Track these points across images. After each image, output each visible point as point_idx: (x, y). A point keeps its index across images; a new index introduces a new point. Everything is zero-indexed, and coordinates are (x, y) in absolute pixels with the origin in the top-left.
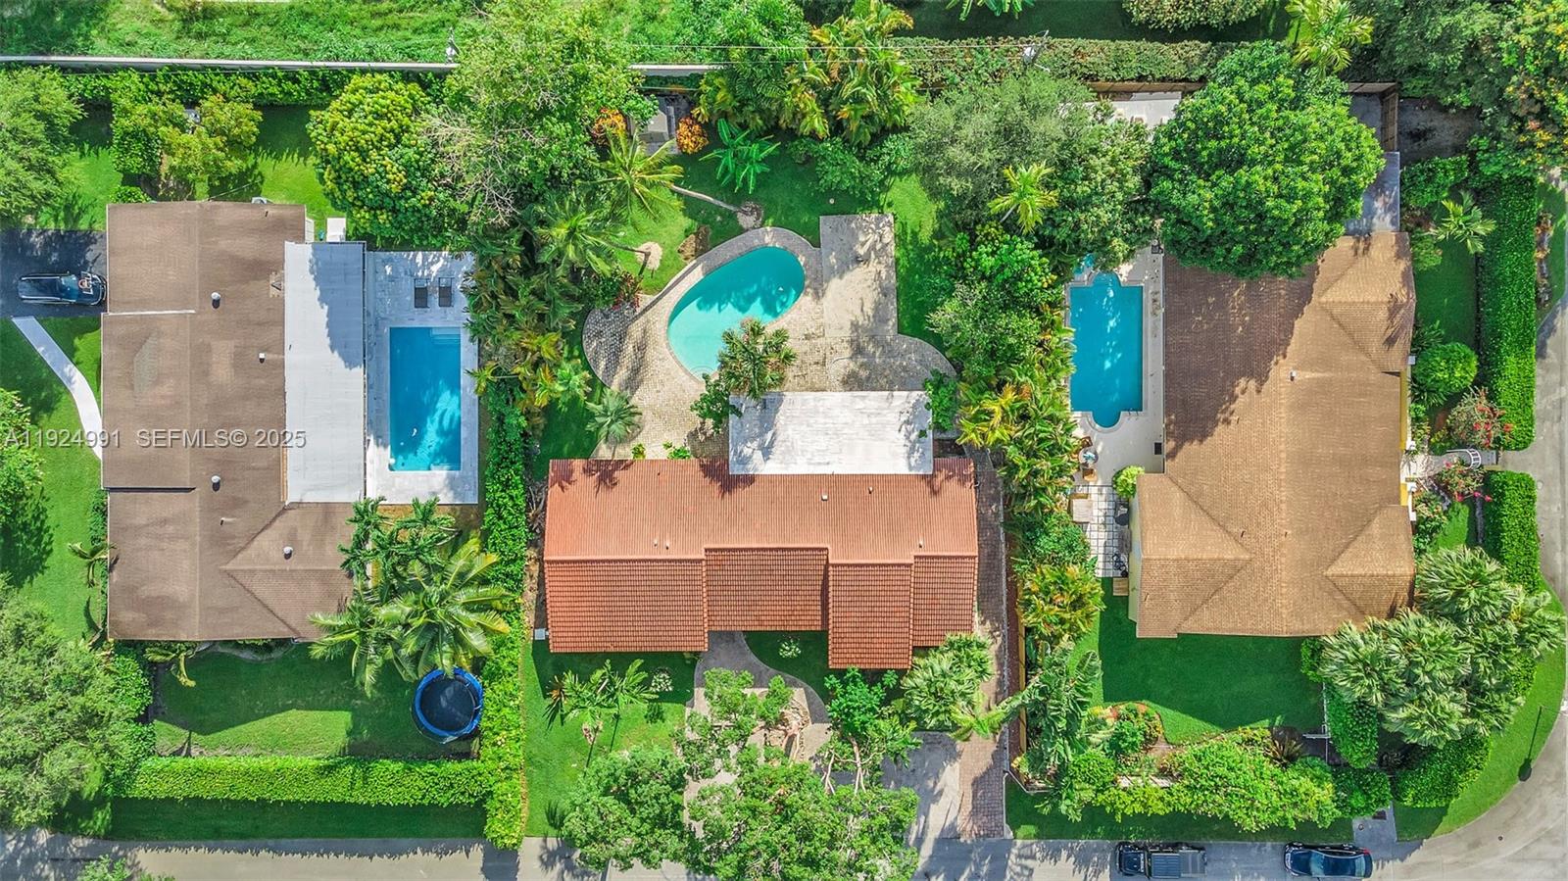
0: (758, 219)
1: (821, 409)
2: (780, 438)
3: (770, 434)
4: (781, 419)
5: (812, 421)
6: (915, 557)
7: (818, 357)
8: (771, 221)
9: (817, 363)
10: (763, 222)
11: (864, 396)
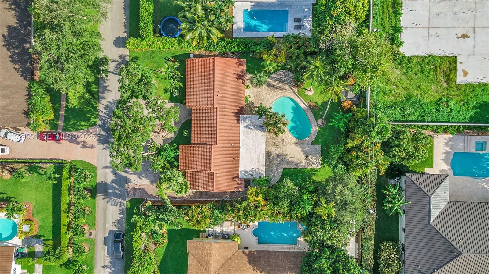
0: (320, 125)
1: (260, 144)
2: (251, 131)
3: (253, 128)
4: (257, 131)
5: (256, 141)
6: (213, 172)
7: (276, 143)
8: (320, 129)
9: (274, 143)
10: (319, 127)
11: (264, 158)
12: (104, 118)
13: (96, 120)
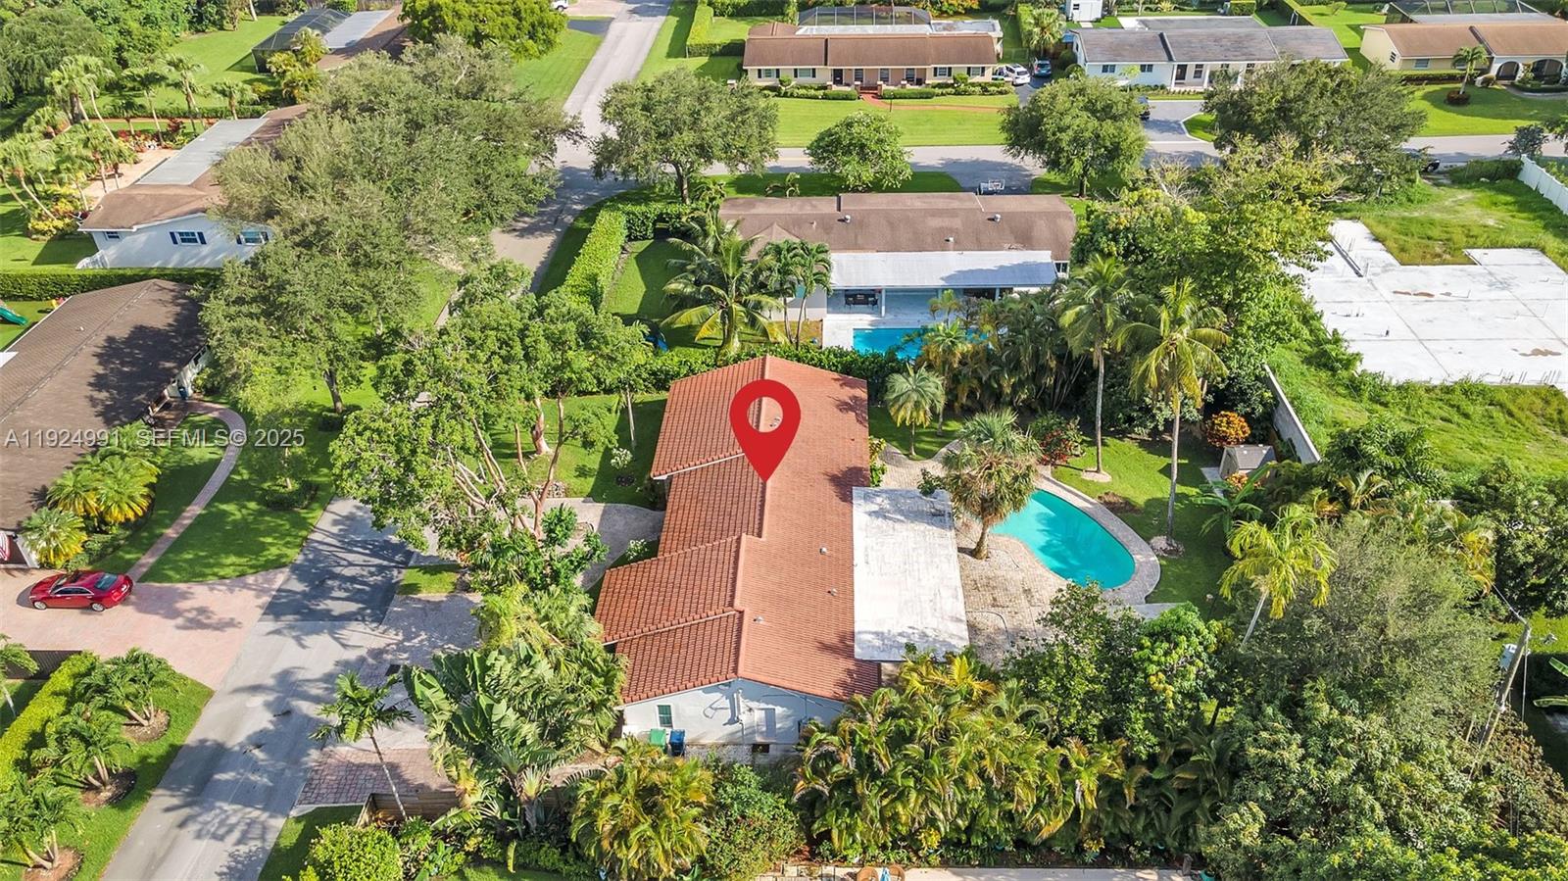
0: (1165, 551)
1: (936, 560)
2: (897, 526)
3: (902, 518)
4: (922, 527)
5: (921, 552)
6: (741, 613)
8: (1164, 563)
9: (995, 599)
10: (1163, 557)
11: (956, 597)
12: (321, 547)
13: (285, 550)
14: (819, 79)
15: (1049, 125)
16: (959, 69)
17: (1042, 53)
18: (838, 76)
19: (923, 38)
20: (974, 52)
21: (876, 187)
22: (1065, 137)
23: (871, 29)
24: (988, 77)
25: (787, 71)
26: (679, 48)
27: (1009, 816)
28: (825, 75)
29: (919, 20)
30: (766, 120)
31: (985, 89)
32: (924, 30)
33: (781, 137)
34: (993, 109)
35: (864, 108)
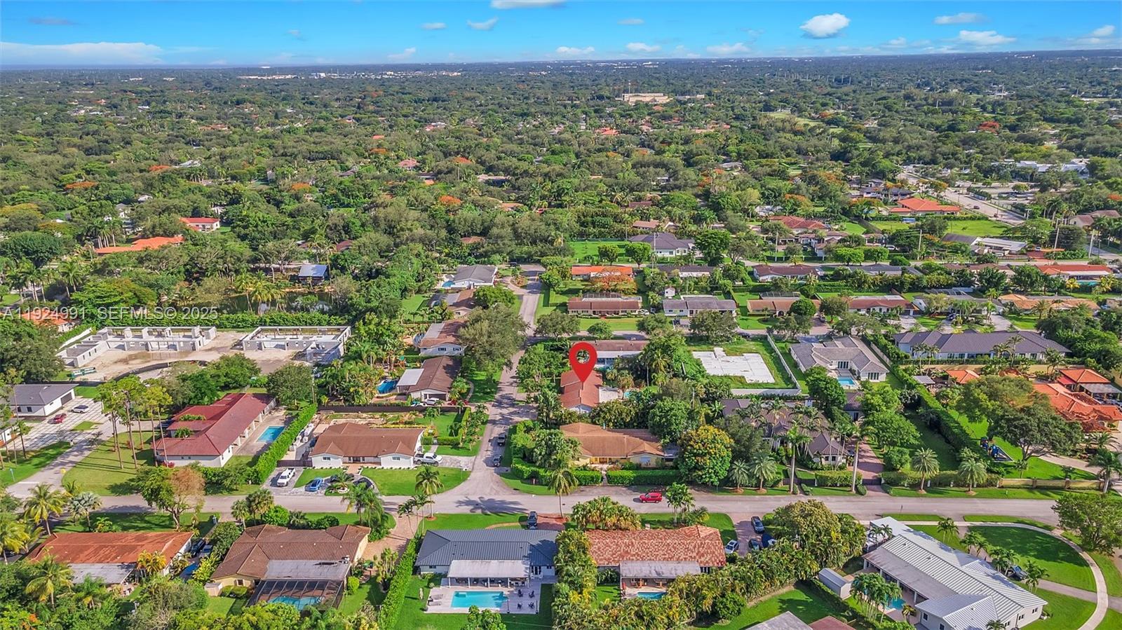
4: (611, 391)
9: (621, 397)
11: (615, 397)
14: (589, 313)
15: (646, 324)
16: (629, 311)
17: (654, 306)
18: (594, 312)
19: (619, 302)
20: (633, 306)
21: (605, 339)
22: (650, 327)
23: (604, 299)
24: (637, 313)
25: (580, 311)
26: (546, 304)
27: (622, 419)
28: (591, 312)
29: (618, 297)
30: (578, 323)
31: (636, 316)
32: (620, 299)
33: (580, 328)
34: (634, 320)
35: (603, 320)
